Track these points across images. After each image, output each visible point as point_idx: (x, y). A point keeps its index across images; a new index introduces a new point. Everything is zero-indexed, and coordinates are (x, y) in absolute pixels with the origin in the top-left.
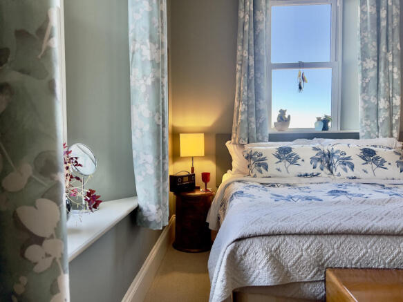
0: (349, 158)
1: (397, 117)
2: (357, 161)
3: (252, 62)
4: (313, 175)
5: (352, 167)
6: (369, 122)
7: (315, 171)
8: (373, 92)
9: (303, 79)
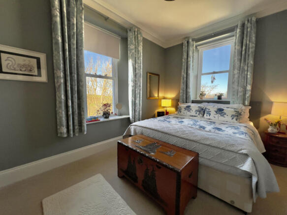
0: (210, 111)
1: (248, 95)
2: (213, 113)
3: (185, 76)
4: (195, 116)
5: (210, 115)
6: (234, 97)
7: (196, 115)
8: (236, 84)
9: (214, 78)
